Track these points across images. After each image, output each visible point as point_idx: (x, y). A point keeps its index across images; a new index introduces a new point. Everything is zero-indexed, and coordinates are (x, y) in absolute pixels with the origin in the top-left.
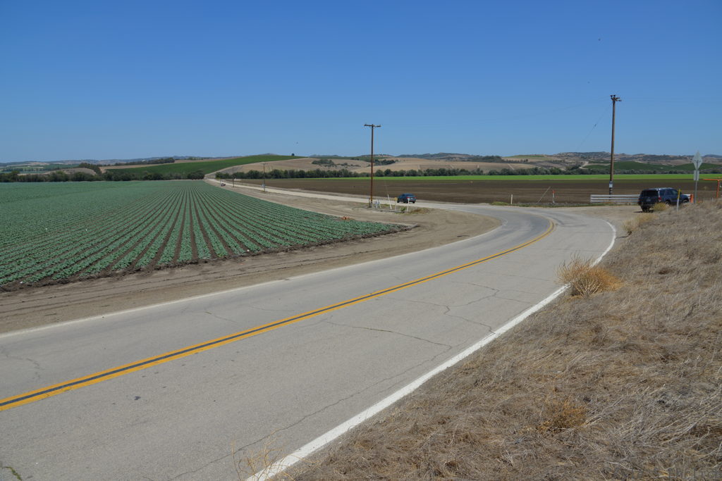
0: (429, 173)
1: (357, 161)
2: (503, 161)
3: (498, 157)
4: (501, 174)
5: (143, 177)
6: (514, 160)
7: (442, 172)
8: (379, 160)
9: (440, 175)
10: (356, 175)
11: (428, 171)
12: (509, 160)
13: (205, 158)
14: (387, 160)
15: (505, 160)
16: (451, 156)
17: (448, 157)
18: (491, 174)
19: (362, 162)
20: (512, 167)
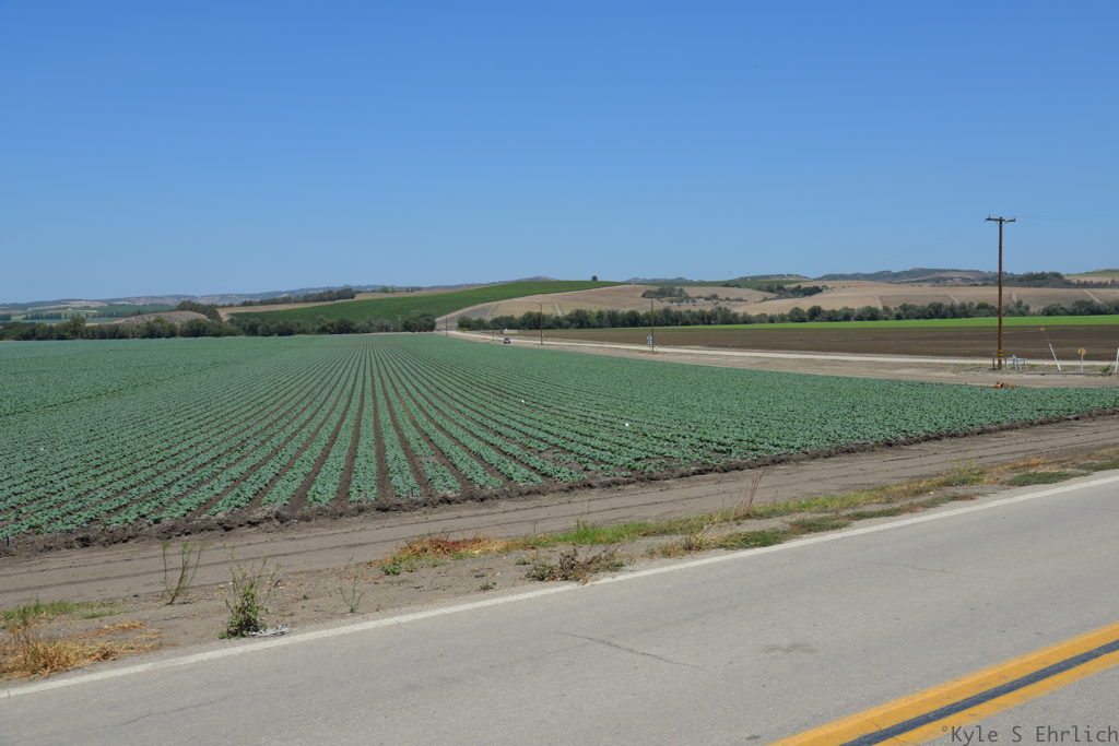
0: (906, 312)
1: (736, 289)
2: (1068, 284)
3: (1057, 276)
4: (1073, 313)
5: (317, 327)
6: (1096, 280)
7: (936, 312)
8: (786, 287)
9: (932, 317)
10: (747, 320)
11: (904, 308)
12: (1083, 280)
13: (413, 289)
14: (804, 286)
15: (1074, 281)
16: (943, 275)
17: (937, 277)
18: (1049, 313)
19: (750, 291)
20: (1096, 296)
